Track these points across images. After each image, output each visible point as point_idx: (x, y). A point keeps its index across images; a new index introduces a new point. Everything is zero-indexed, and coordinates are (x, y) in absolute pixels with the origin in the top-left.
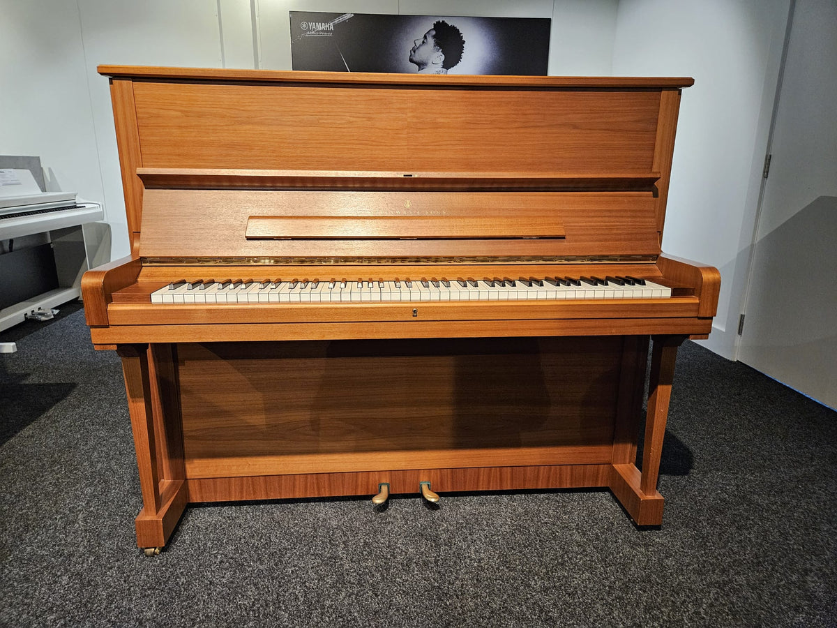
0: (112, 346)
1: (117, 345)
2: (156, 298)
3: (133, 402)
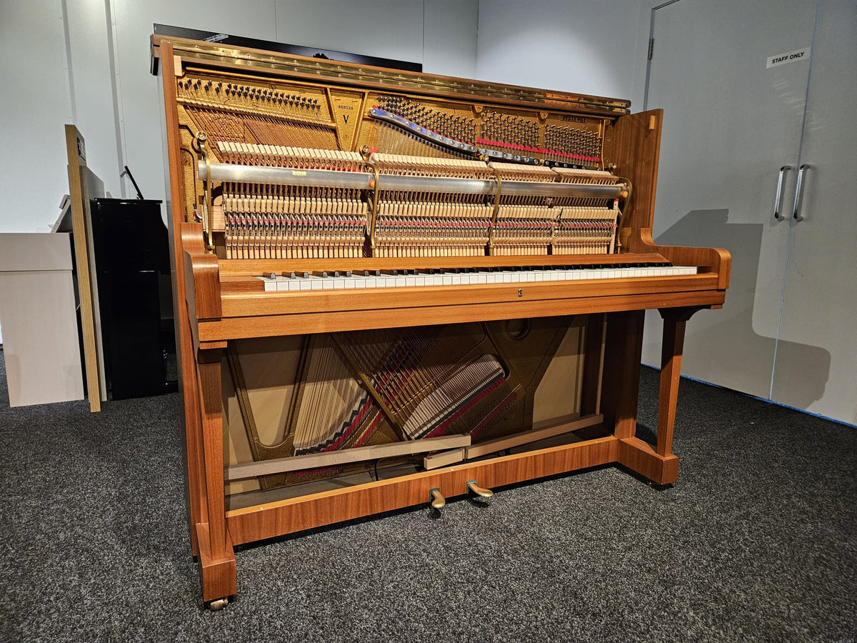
0: (221, 343)
1: (228, 341)
2: (269, 285)
3: (209, 419)
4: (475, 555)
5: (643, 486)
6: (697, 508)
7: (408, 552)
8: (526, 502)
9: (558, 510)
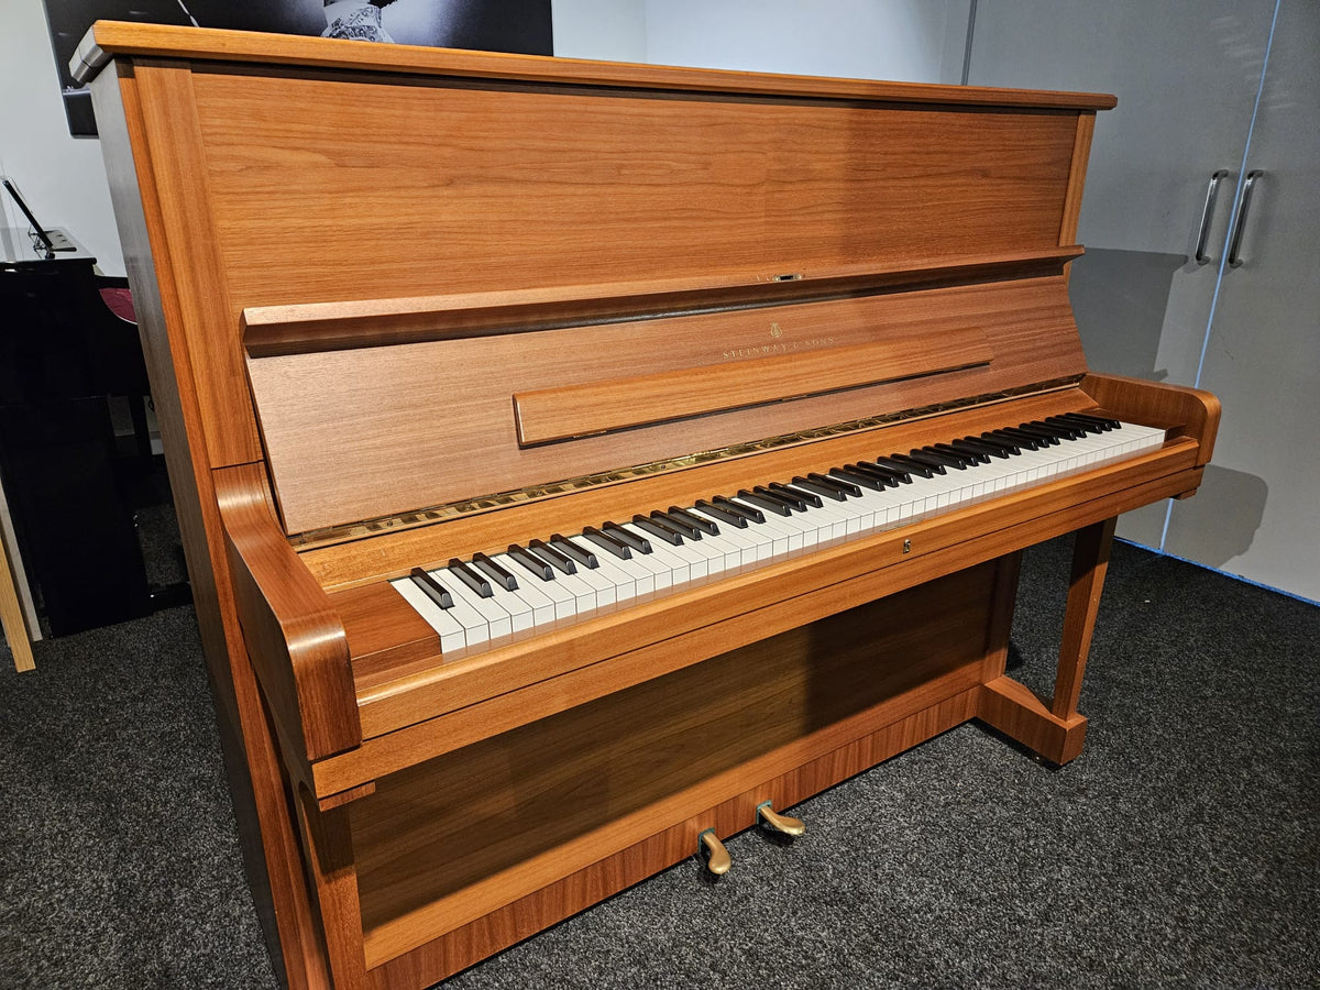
0: (363, 788)
1: (376, 781)
3: (329, 882)
4: (802, 967)
5: (1026, 762)
6: (1123, 806)
7: (688, 976)
8: (853, 824)
9: (910, 836)
